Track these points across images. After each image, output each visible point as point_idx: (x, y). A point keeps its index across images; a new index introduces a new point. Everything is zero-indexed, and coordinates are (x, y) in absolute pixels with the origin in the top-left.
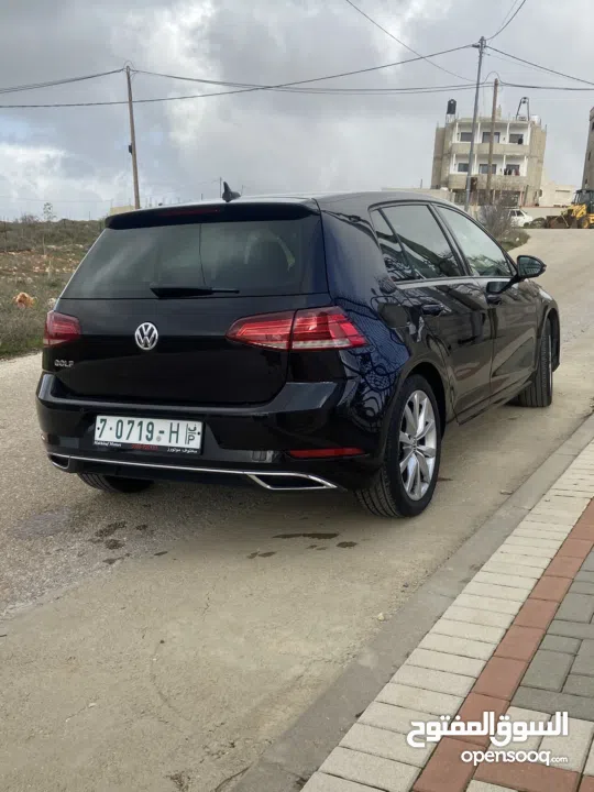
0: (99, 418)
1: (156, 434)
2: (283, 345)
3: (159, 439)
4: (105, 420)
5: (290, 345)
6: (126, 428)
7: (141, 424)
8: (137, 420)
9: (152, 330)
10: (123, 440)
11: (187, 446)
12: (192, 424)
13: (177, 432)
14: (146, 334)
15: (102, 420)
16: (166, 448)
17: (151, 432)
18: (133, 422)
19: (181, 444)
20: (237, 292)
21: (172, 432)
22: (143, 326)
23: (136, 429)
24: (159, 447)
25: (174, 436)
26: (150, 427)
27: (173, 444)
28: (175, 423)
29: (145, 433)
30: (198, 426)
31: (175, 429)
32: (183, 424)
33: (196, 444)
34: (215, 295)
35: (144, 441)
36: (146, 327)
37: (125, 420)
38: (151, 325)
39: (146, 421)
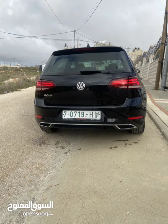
0: (63, 111)
1: (85, 115)
2: (126, 87)
3: (86, 117)
4: (66, 112)
5: (128, 87)
6: (74, 114)
7: (79, 112)
8: (78, 111)
9: (83, 84)
10: (73, 117)
11: (96, 118)
12: (97, 112)
13: (92, 114)
14: (81, 86)
15: (65, 112)
16: (89, 119)
17: (83, 115)
18: (76, 112)
19: (94, 117)
20: (109, 72)
21: (90, 114)
22: (79, 83)
23: (78, 114)
24: (86, 119)
25: (91, 115)
26: (83, 113)
27: (91, 118)
28: (91, 112)
29: (81, 115)
30: (100, 112)
31: (91, 113)
32: (94, 112)
33: (99, 117)
34: (101, 73)
35: (81, 117)
36: (81, 83)
37: (73, 111)
38: (82, 83)
39: (81, 112)
